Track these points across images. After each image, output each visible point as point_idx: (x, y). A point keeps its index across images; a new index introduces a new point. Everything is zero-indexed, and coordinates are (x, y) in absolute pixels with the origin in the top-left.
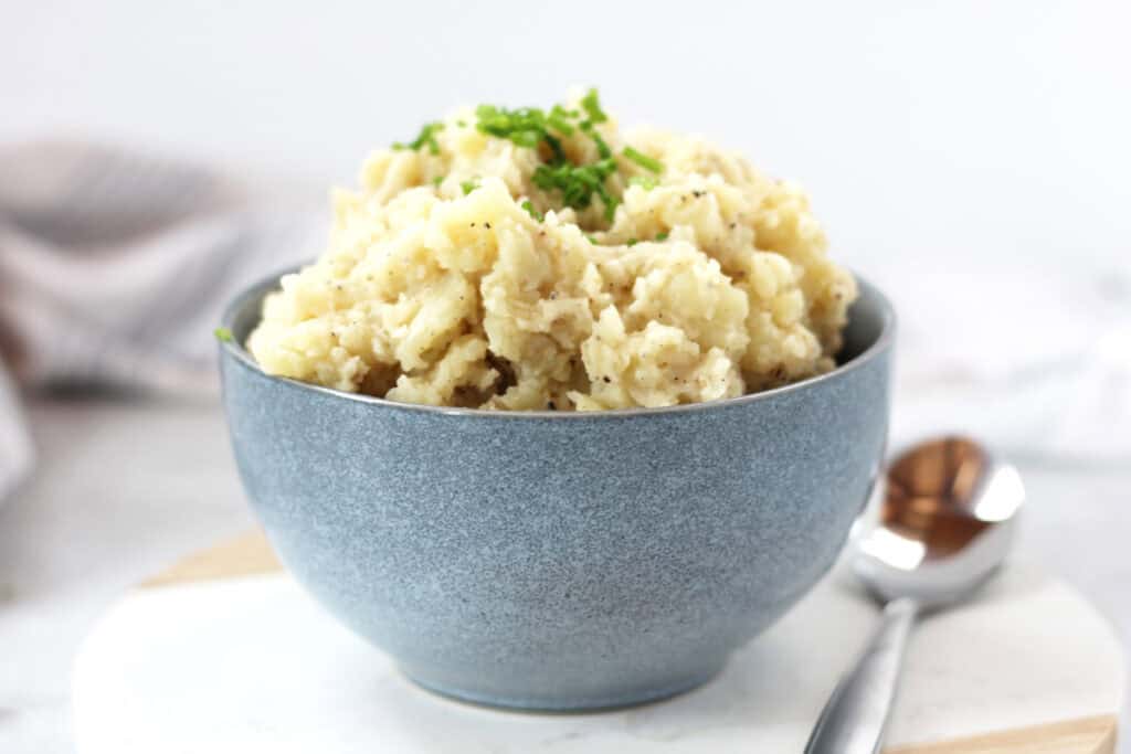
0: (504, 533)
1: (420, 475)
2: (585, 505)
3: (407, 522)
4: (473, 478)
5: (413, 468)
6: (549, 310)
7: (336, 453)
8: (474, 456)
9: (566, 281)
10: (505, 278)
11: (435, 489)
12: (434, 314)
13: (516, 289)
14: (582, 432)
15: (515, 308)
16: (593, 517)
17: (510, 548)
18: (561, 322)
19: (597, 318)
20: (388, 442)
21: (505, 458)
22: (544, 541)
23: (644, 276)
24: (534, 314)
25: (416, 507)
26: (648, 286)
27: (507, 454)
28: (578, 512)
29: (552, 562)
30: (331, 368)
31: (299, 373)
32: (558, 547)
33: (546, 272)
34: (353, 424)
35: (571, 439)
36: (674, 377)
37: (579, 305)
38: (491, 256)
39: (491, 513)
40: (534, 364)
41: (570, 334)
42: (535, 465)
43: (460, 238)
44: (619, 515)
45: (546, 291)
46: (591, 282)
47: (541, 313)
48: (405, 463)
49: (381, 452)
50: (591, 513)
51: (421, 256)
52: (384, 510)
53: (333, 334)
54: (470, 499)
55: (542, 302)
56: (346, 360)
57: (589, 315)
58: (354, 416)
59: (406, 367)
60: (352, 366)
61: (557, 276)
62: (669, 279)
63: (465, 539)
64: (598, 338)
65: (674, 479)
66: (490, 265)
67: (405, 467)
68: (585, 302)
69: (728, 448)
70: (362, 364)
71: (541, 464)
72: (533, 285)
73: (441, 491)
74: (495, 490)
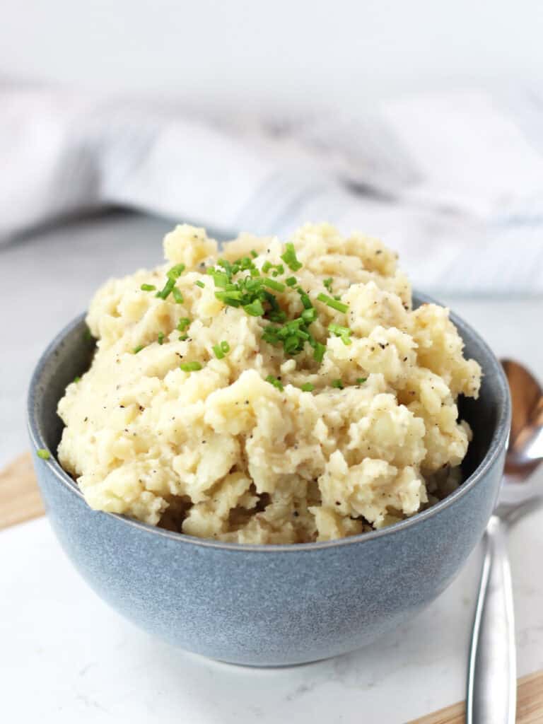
0: (274, 614)
1: (215, 583)
2: (331, 594)
3: (205, 607)
4: (254, 586)
5: (211, 579)
6: (295, 457)
7: (150, 564)
8: (256, 574)
9: (302, 433)
10: (262, 438)
11: (226, 591)
12: (213, 466)
13: (270, 445)
14: (331, 555)
15: (272, 459)
16: (336, 600)
17: (279, 620)
18: (304, 465)
19: (327, 459)
20: (191, 563)
21: (277, 574)
22: (302, 616)
23: (355, 421)
24: (284, 462)
25: (213, 600)
26: (360, 429)
27: (279, 571)
28: (326, 598)
29: (308, 626)
30: (143, 507)
31: (119, 509)
32: (311, 618)
33: (289, 429)
34: (164, 551)
35: (323, 559)
36: (382, 493)
37: (315, 452)
38: (252, 423)
39: (266, 604)
40: (283, 490)
41: (309, 470)
42: (298, 576)
43: (228, 412)
44: (353, 596)
45: (290, 442)
46: (321, 431)
47: (288, 459)
48: (204, 576)
49: (186, 569)
50: (334, 598)
51: (199, 421)
52: (188, 599)
53: (140, 481)
54: (252, 597)
55: (288, 452)
56: (152, 500)
57: (321, 456)
58: (166, 547)
59: (194, 501)
60: (158, 504)
61: (296, 429)
62: (373, 422)
63: (247, 617)
64: (330, 474)
65: (389, 569)
66: (250, 430)
67: (205, 578)
68: (318, 448)
69: (424, 542)
70: (164, 502)
71: (303, 576)
72: (281, 440)
73: (231, 592)
74: (270, 592)
